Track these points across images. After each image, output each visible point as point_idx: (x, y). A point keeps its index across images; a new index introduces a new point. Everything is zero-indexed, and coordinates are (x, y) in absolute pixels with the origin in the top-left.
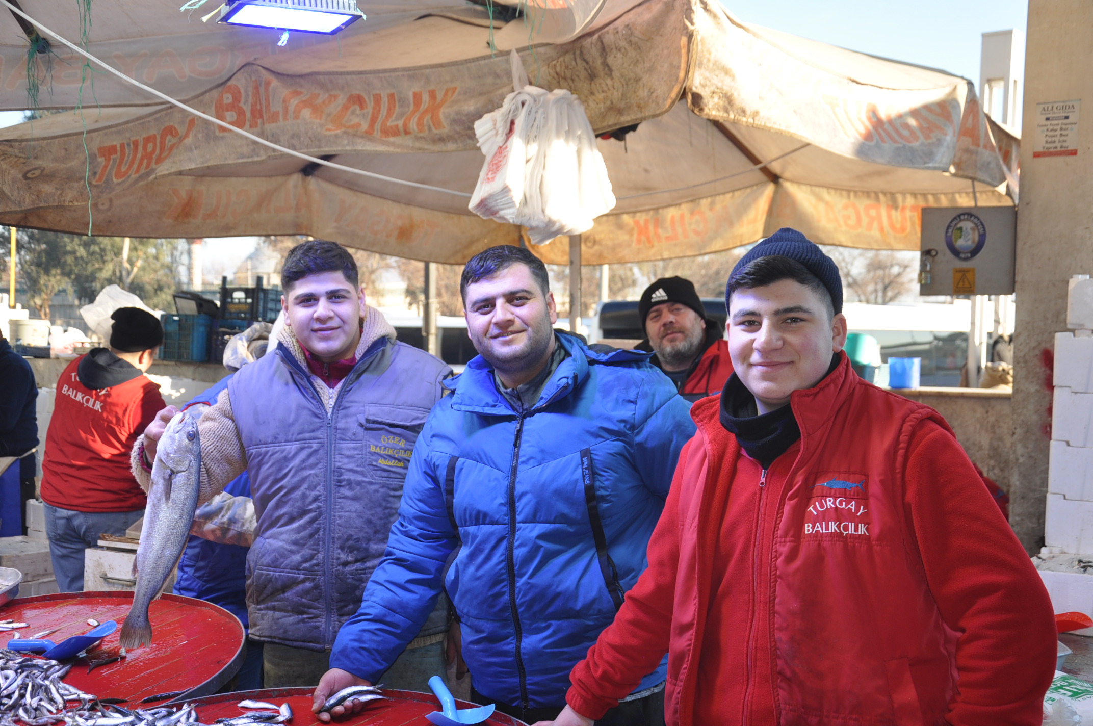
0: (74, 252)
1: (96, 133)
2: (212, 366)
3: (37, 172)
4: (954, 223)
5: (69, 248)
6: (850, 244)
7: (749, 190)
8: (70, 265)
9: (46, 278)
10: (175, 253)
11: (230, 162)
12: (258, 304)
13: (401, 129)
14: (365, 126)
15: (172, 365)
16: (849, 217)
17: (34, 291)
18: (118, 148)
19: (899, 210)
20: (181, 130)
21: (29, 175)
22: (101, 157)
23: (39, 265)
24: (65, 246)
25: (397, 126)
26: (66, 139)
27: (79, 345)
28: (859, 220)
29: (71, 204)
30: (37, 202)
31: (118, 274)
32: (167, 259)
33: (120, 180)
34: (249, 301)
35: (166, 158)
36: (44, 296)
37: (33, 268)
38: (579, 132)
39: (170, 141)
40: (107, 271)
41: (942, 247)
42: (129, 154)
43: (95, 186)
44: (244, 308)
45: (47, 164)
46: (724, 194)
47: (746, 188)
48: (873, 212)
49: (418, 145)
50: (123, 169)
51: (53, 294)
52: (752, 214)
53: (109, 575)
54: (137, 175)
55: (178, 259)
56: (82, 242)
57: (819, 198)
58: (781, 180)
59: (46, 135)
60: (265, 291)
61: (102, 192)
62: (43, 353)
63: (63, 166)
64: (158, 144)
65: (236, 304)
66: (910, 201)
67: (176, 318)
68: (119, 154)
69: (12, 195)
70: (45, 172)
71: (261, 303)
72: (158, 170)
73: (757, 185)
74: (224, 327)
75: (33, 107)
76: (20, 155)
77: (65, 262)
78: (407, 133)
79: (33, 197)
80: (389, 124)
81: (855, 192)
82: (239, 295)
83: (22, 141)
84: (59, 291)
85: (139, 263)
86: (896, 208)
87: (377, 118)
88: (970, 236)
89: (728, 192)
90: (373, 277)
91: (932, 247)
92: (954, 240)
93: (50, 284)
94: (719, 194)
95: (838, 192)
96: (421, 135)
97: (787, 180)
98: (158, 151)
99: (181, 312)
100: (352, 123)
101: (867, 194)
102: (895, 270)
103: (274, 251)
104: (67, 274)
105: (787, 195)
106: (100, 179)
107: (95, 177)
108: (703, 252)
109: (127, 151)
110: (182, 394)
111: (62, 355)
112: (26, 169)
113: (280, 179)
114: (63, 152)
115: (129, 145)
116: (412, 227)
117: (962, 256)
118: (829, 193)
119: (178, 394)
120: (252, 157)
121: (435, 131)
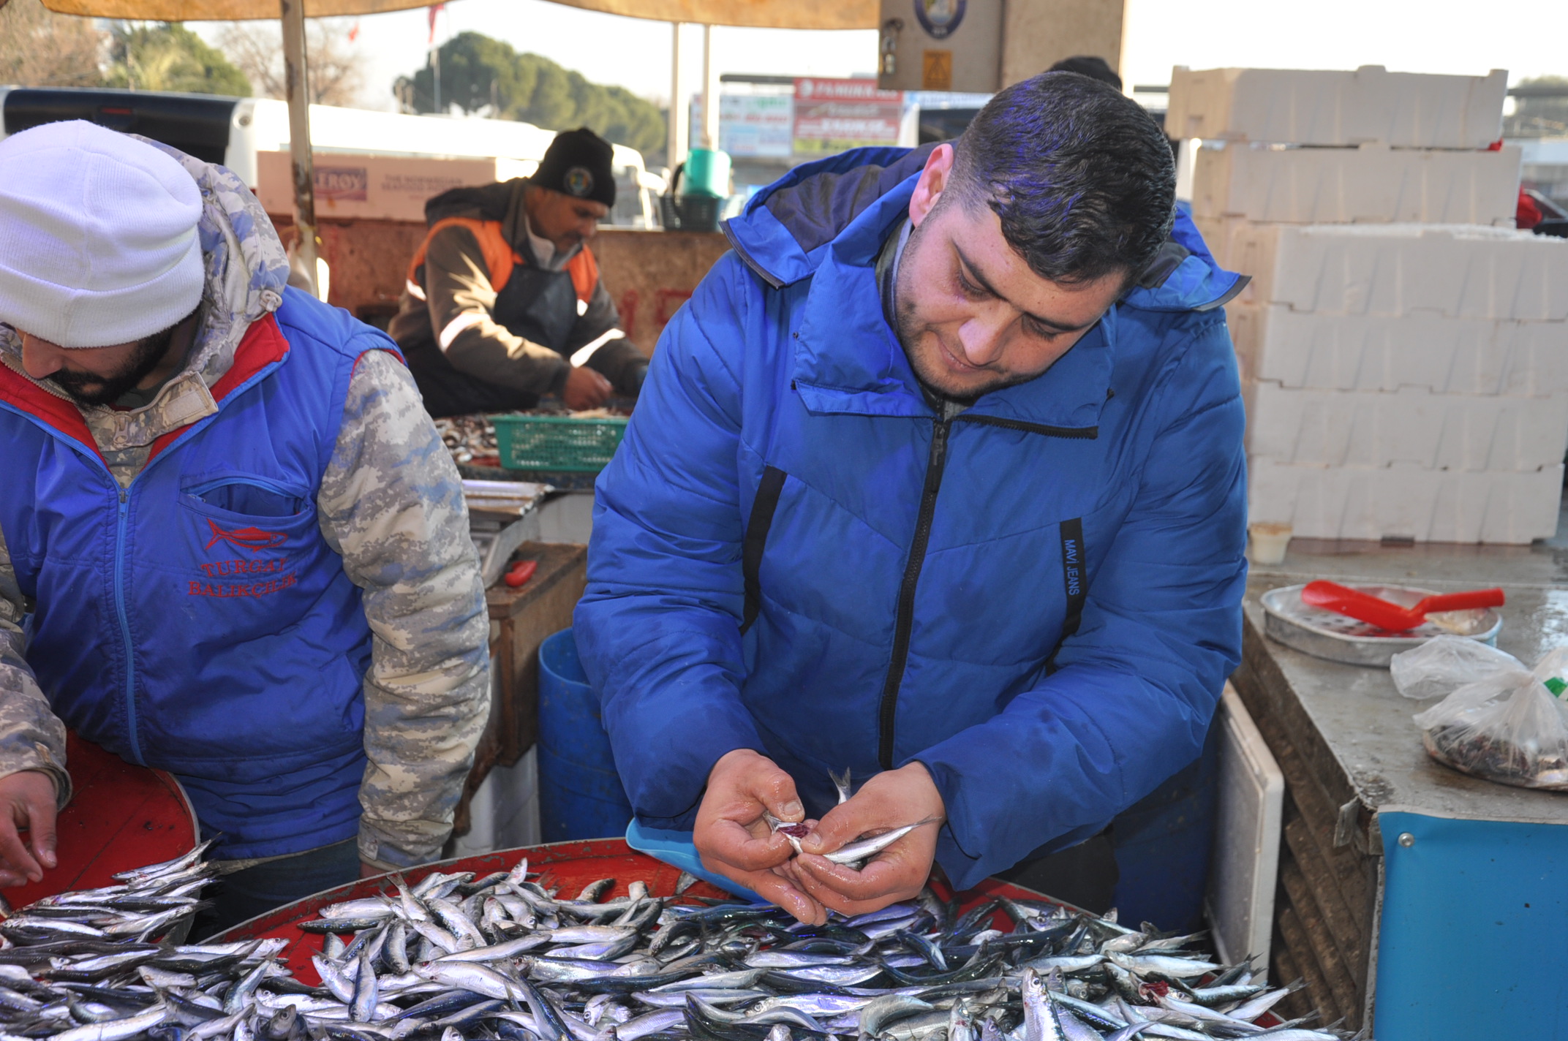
6: (626, 11)
88: (946, 2)
91: (895, 16)
92: (925, 6)
102: (331, 72)
117: (936, 31)
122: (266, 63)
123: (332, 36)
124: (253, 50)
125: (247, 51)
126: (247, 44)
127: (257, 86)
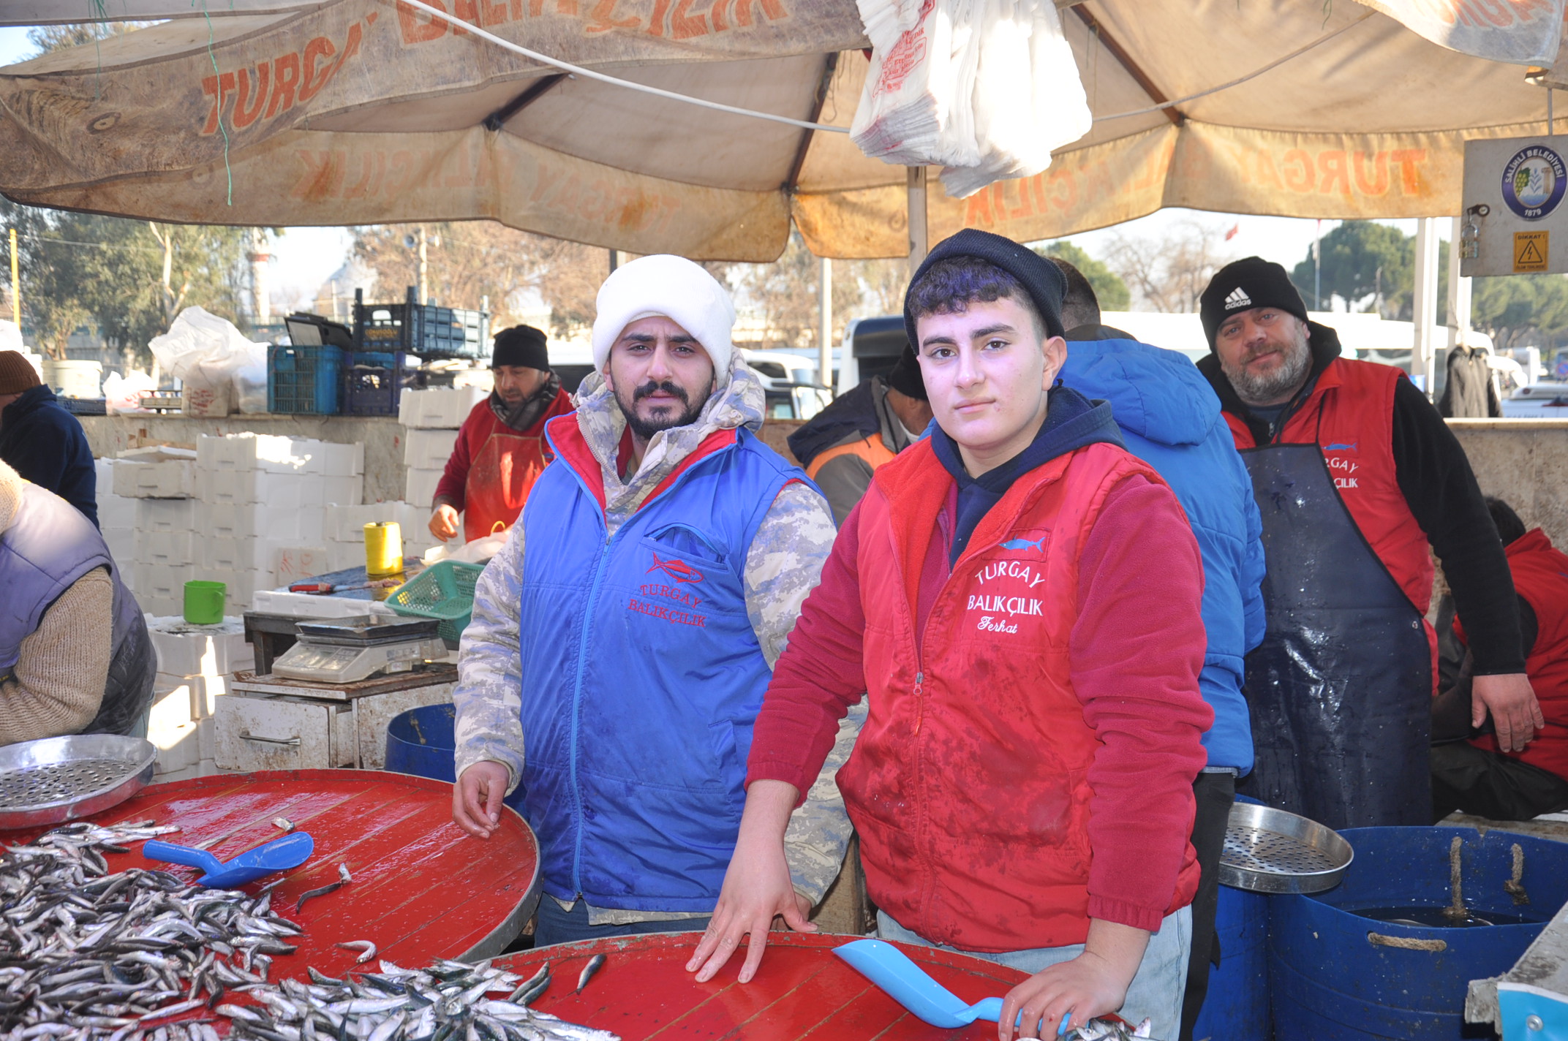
0: (95, 275)
1: (199, 56)
2: (346, 419)
3: (110, 122)
4: (1516, 163)
5: (88, 269)
6: (1294, 213)
7: (1138, 137)
8: (92, 293)
9: (60, 310)
10: (234, 273)
11: (424, 90)
12: (410, 329)
13: (710, 23)
14: (646, 23)
15: (287, 420)
16: (1295, 173)
17: (45, 330)
18: (236, 78)
19: (1374, 158)
20: (339, 43)
21: (97, 126)
22: (208, 93)
23: (47, 293)
24: (84, 266)
25: (702, 18)
26: (150, 66)
27: (148, 395)
28: (1311, 175)
29: (168, 168)
30: (113, 167)
31: (158, 304)
32: (225, 282)
33: (244, 128)
34: (398, 323)
35: (317, 88)
36: (57, 335)
37: (41, 298)
38: (1034, 7)
39: (321, 63)
40: (143, 300)
41: (1497, 200)
42: (254, 87)
43: (204, 139)
44: (390, 334)
45: (123, 107)
46: (1101, 144)
47: (1135, 134)
48: (1333, 164)
49: (738, 46)
50: (247, 110)
51: (69, 333)
52: (1143, 172)
53: (253, 734)
54: (271, 119)
55: (238, 281)
56: (106, 261)
57: (1249, 146)
58: (1188, 121)
59: (119, 63)
60: (419, 308)
61: (216, 148)
62: (96, 408)
63: (148, 110)
64: (301, 69)
65: (377, 328)
66: (1391, 144)
67: (291, 352)
68: (237, 87)
69: (73, 159)
70: (121, 121)
71: (415, 327)
72: (308, 108)
73: (1151, 129)
74: (361, 363)
75: (98, 17)
76: (78, 95)
77: (85, 289)
78: (719, 27)
79: (108, 160)
80: (687, 15)
81: (1304, 134)
82: (381, 316)
83: (80, 72)
84: (78, 329)
85: (187, 288)
86: (1370, 156)
87: (665, 7)
88: (1541, 182)
89: (1108, 142)
90: (507, 300)
91: (1480, 203)
92: (1515, 189)
93: (65, 320)
94: (1093, 146)
95: (1278, 134)
96: (745, 29)
97: (1197, 121)
98: (301, 79)
99: (298, 343)
100: (626, 18)
101: (1323, 136)
103: (368, 266)
104: (88, 306)
105: (1197, 142)
106: (211, 127)
107: (202, 125)
108: (1067, 232)
109: (250, 82)
110: (307, 462)
111: (123, 410)
112: (92, 116)
113: (453, 135)
114: (147, 89)
115: (252, 72)
116: (641, 205)
117: (1529, 213)
118: (1263, 137)
119: (302, 463)
120: (460, 81)
121: (769, 22)
122: (1146, 270)
123: (1210, 238)
124: (1135, 258)
125: (1129, 260)
126: (1130, 254)
127: (1136, 293)
